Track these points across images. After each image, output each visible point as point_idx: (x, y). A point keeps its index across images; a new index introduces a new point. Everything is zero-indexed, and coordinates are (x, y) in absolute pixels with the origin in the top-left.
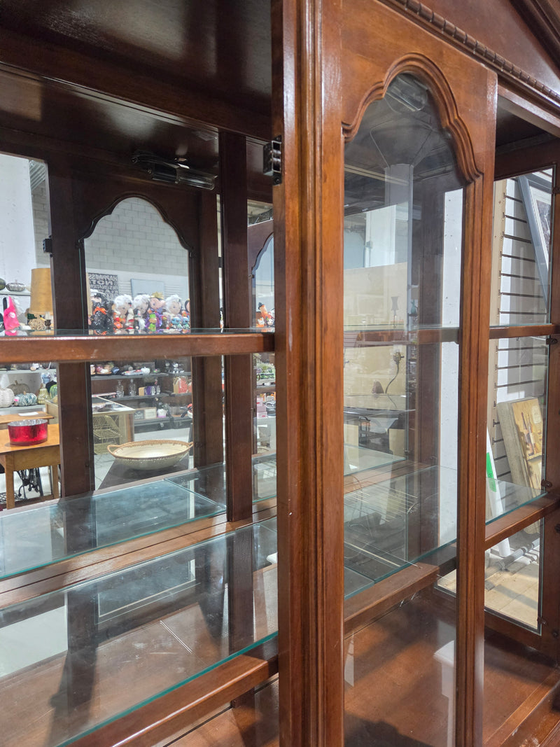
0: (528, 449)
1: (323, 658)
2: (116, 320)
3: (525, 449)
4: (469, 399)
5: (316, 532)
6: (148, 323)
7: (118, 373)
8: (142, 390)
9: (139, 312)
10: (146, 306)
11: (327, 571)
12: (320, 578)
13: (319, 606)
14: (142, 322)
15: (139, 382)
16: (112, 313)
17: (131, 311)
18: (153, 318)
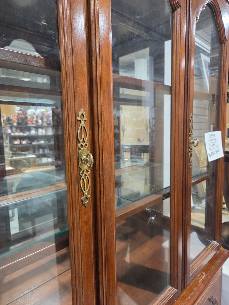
0: (200, 163)
1: (104, 230)
2: (29, 121)
3: (199, 163)
4: (175, 117)
5: (100, 167)
6: (42, 122)
7: (30, 143)
8: (41, 151)
9: (39, 117)
10: (41, 115)
11: (105, 186)
12: (102, 190)
13: (102, 204)
14: (40, 121)
15: (40, 147)
16: (26, 118)
17: (35, 116)
18: (45, 120)
